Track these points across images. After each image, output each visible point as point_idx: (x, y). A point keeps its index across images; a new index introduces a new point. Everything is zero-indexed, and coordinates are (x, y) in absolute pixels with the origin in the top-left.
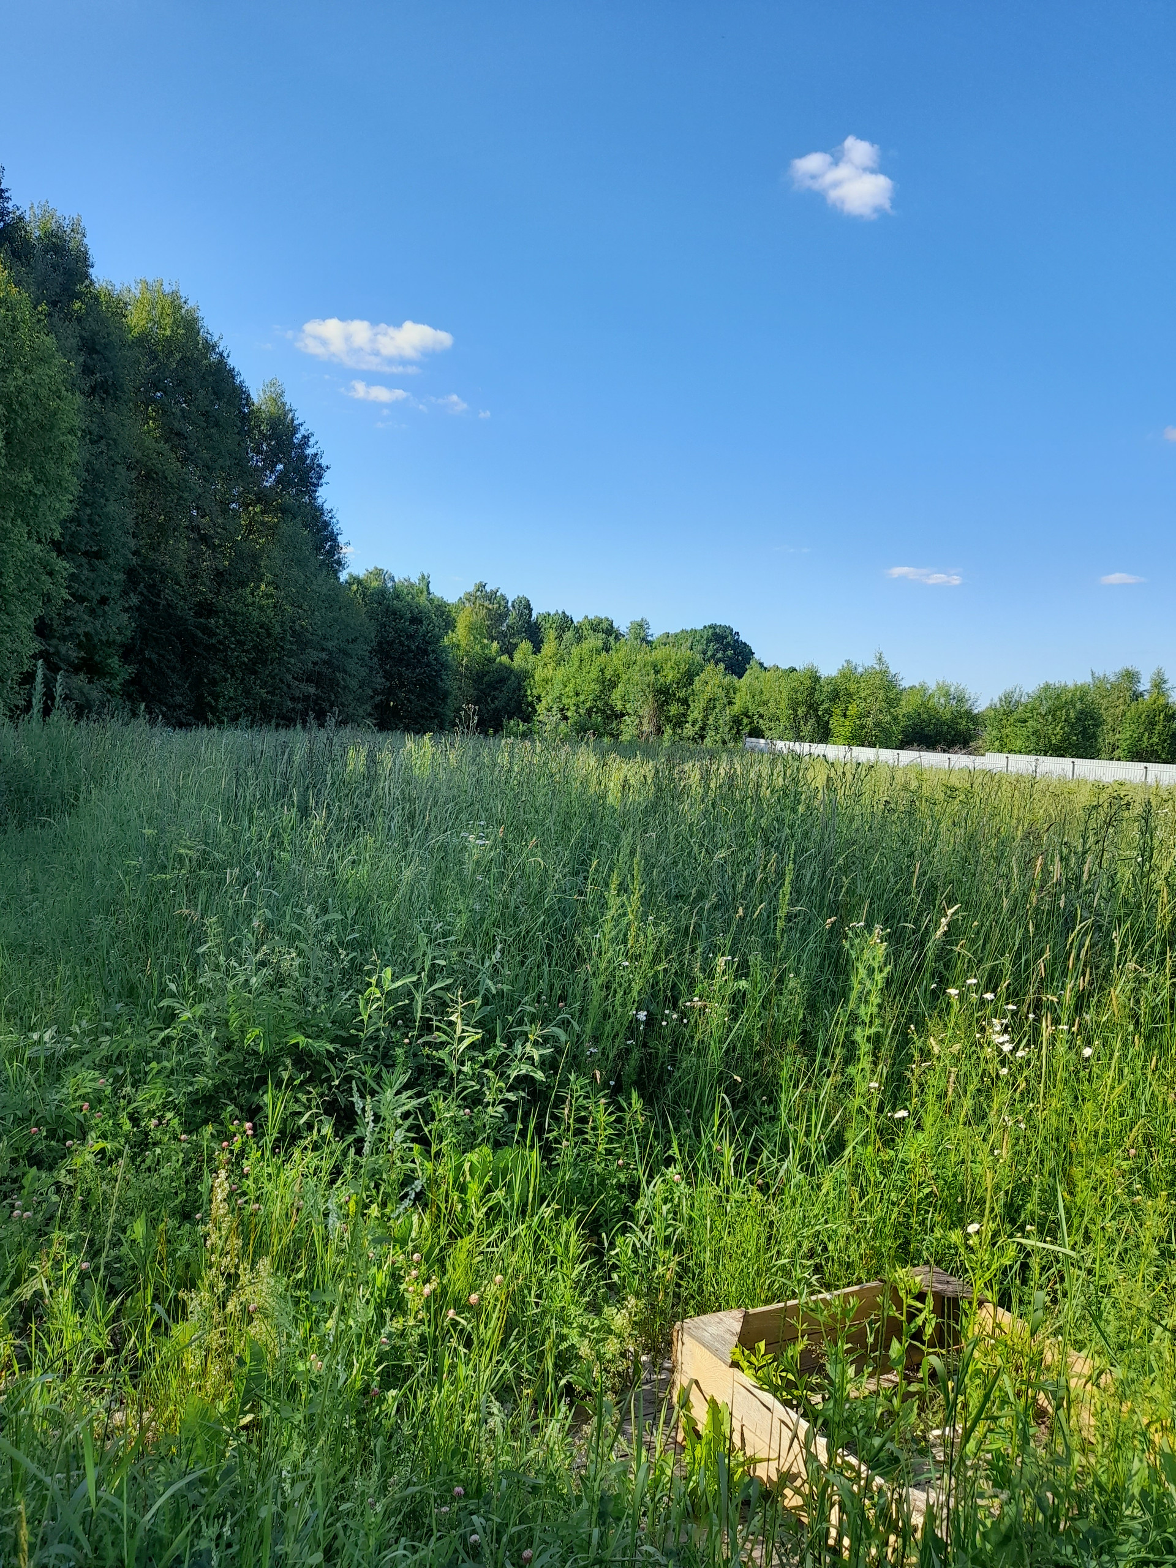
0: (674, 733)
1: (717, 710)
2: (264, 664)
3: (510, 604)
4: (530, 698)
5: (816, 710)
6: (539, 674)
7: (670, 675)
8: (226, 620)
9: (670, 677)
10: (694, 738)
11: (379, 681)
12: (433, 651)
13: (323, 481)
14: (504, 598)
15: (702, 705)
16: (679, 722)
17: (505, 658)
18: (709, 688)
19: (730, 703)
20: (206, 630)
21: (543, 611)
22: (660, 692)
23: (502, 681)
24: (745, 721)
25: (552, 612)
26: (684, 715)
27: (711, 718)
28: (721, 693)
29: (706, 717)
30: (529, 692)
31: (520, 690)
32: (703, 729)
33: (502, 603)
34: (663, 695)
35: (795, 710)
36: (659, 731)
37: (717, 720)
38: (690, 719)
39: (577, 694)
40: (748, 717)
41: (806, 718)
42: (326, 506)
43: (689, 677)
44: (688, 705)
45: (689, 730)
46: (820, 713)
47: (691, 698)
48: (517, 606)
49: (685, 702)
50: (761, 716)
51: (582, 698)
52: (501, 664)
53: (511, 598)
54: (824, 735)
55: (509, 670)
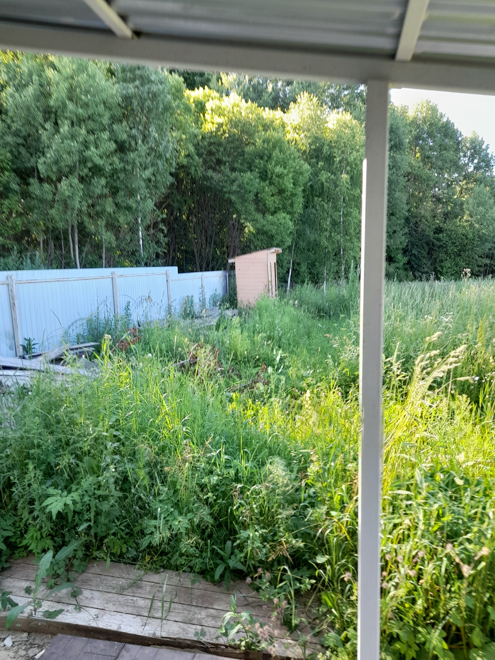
8: (447, 234)
20: (438, 240)
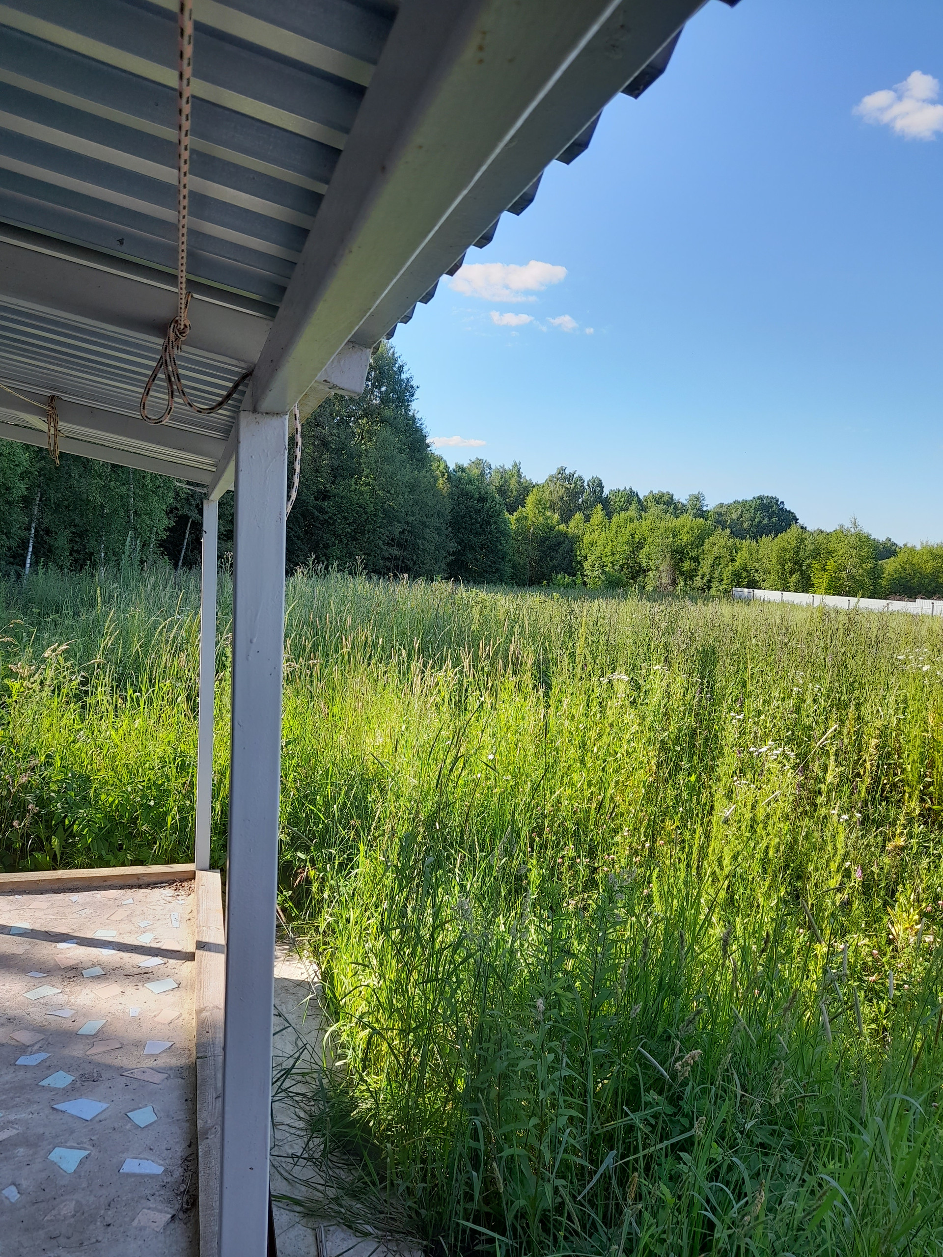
0: (686, 585)
1: (721, 566)
2: (363, 533)
3: (586, 484)
4: (579, 558)
5: (801, 566)
6: (587, 539)
7: (685, 538)
9: (685, 540)
10: (703, 589)
11: (452, 546)
12: (495, 523)
13: (415, 397)
14: (581, 479)
15: (710, 561)
16: (690, 576)
17: (562, 527)
18: (716, 548)
19: (733, 560)
20: (321, 510)
21: (614, 488)
22: (677, 552)
23: (559, 544)
24: (744, 574)
25: (622, 489)
26: (695, 570)
27: (717, 573)
28: (724, 552)
29: (713, 572)
30: (578, 553)
31: (572, 551)
32: (710, 581)
33: (579, 483)
34: (679, 555)
35: (783, 566)
36: (674, 583)
37: (721, 573)
38: (699, 573)
39: (613, 554)
40: (747, 571)
41: (792, 573)
42: (418, 416)
43: (701, 539)
44: (699, 563)
45: (698, 582)
46: (804, 568)
47: (702, 556)
48: (591, 484)
49: (696, 559)
50: (757, 571)
51: (617, 557)
52: (559, 531)
53: (587, 478)
54: (806, 586)
55: (565, 535)
